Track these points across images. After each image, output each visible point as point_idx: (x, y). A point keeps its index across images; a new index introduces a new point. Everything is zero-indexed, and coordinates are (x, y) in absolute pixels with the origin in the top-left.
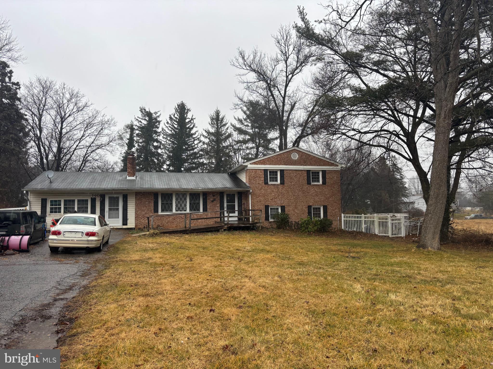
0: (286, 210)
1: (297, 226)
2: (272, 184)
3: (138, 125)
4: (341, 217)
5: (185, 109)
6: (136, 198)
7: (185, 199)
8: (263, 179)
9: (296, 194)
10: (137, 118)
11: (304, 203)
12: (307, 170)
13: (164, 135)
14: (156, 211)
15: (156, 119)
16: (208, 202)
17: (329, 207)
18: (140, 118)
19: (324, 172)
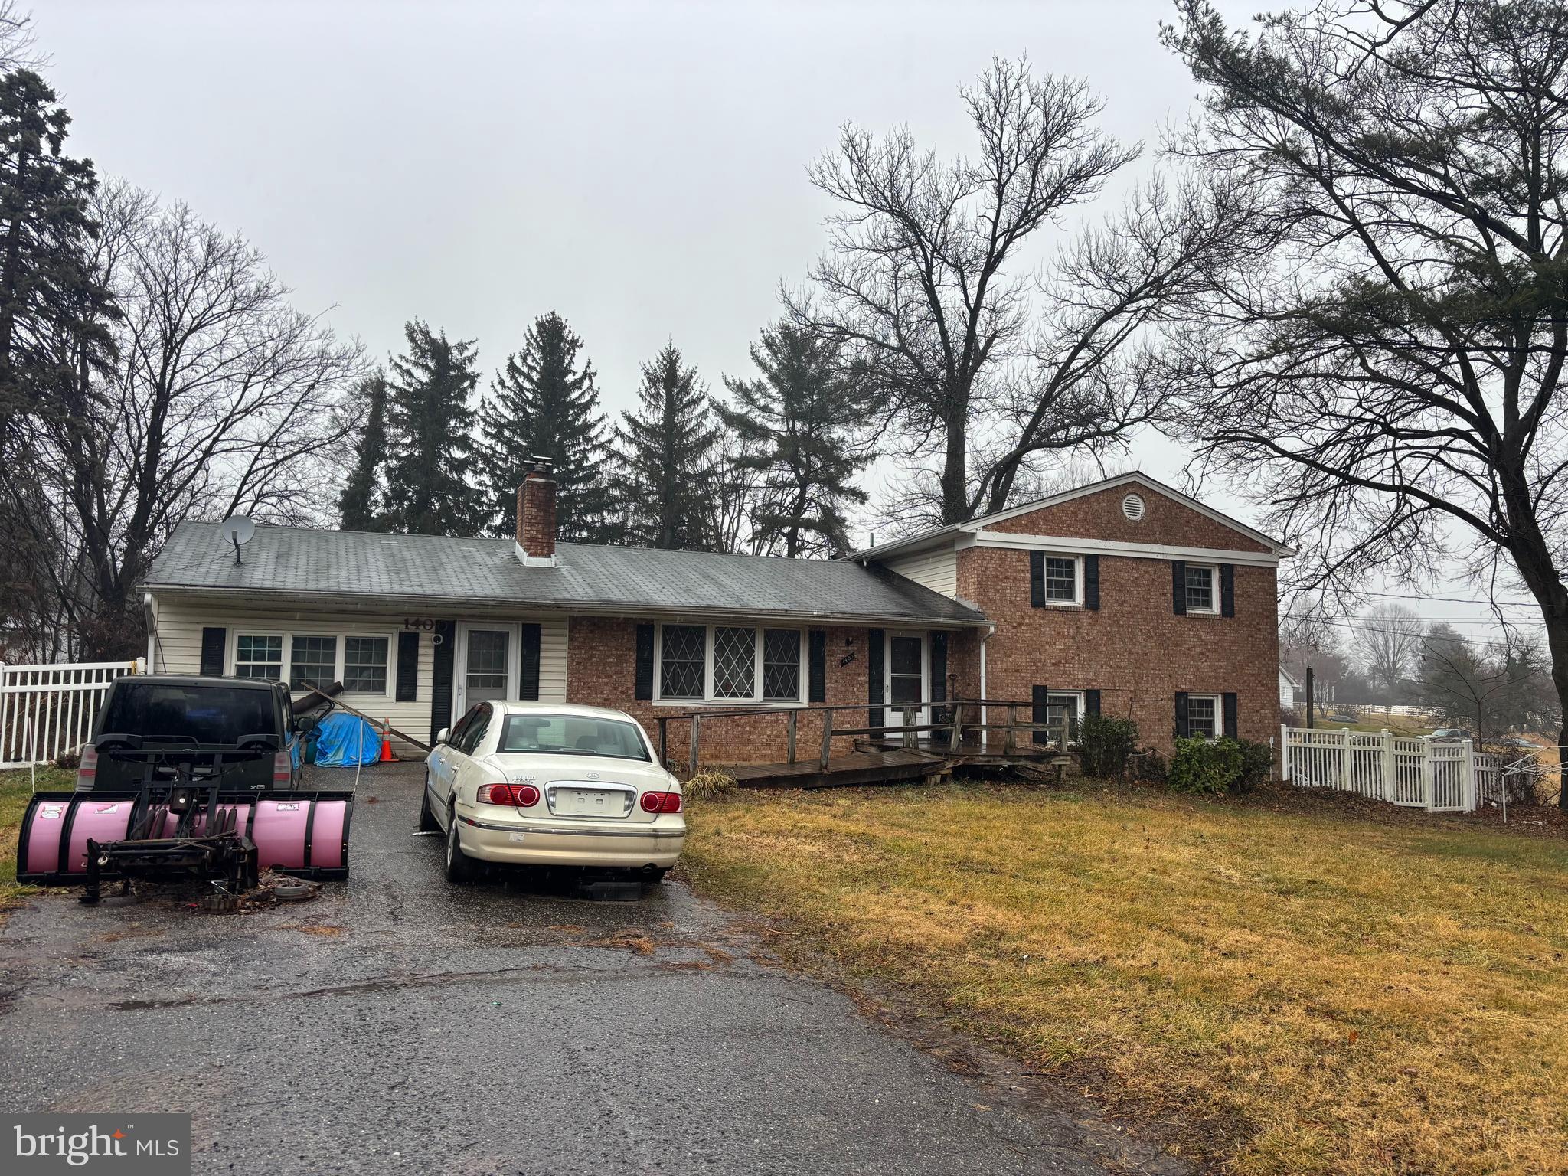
0: (1104, 705)
1: (1140, 767)
2: (1056, 609)
3: (400, 383)
4: (1280, 736)
5: (562, 338)
6: (571, 639)
7: (750, 651)
8: (1026, 586)
9: (1138, 649)
10: (398, 360)
11: (1162, 680)
12: (1174, 562)
13: (487, 423)
14: (643, 692)
15: (460, 367)
16: (831, 663)
17: (1242, 700)
18: (407, 361)
19: (1227, 571)
